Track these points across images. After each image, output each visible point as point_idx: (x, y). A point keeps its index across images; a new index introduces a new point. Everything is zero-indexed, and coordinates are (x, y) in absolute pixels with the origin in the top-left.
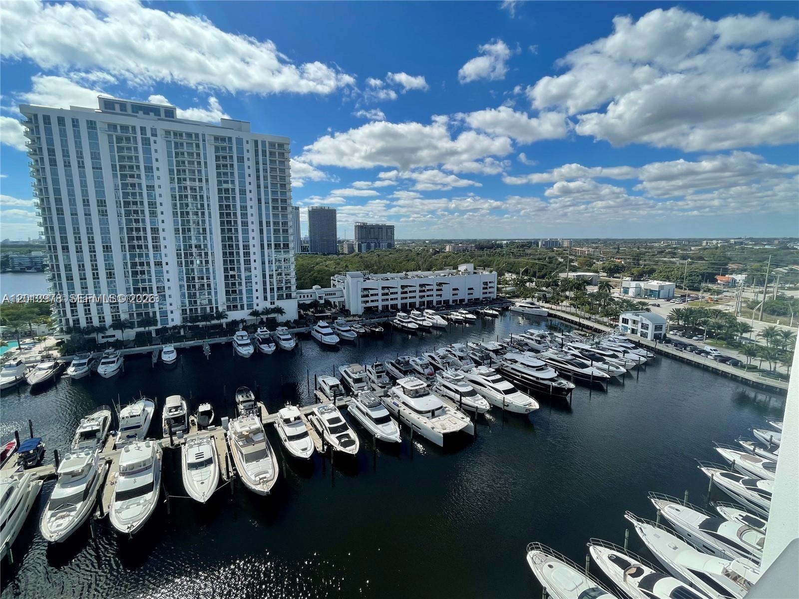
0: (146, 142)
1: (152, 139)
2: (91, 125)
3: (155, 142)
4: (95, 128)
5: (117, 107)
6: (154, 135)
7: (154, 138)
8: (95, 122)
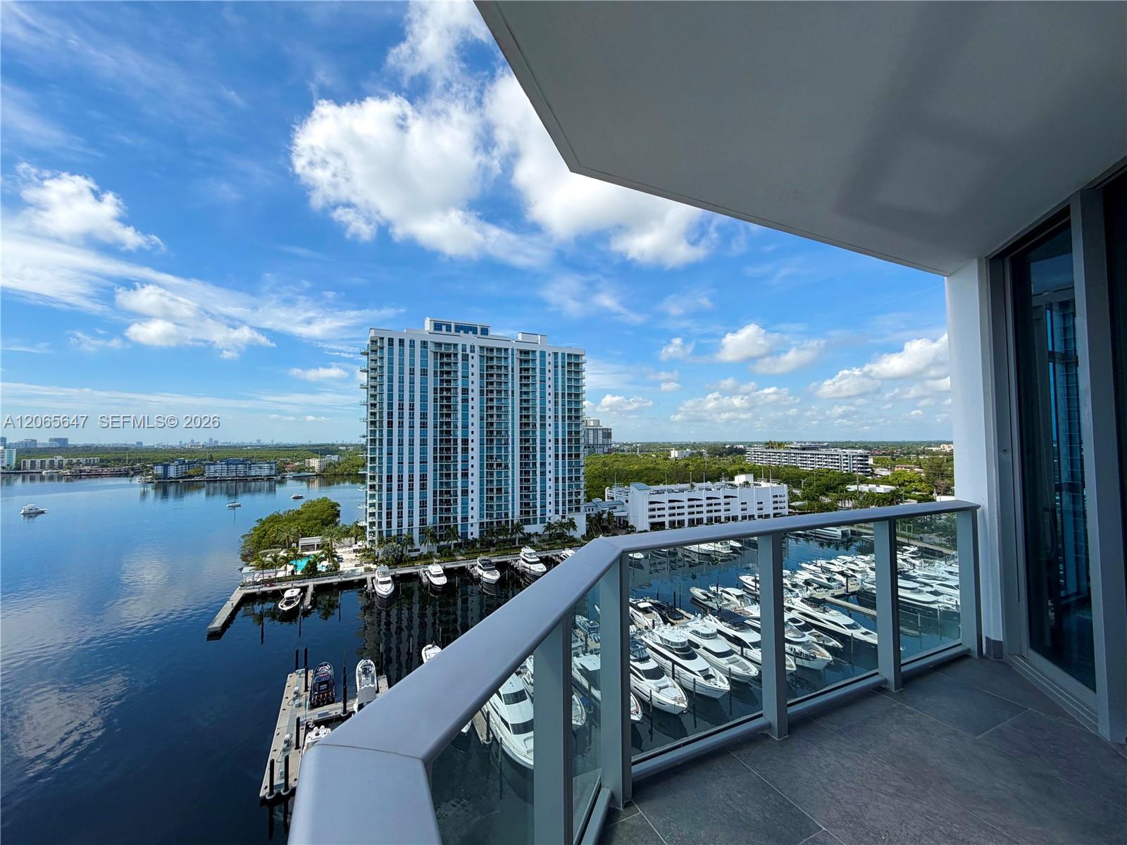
0: (465, 358)
1: (470, 355)
2: (424, 344)
3: (473, 358)
4: (426, 348)
5: (444, 327)
6: (473, 351)
7: (473, 354)
8: (427, 342)
